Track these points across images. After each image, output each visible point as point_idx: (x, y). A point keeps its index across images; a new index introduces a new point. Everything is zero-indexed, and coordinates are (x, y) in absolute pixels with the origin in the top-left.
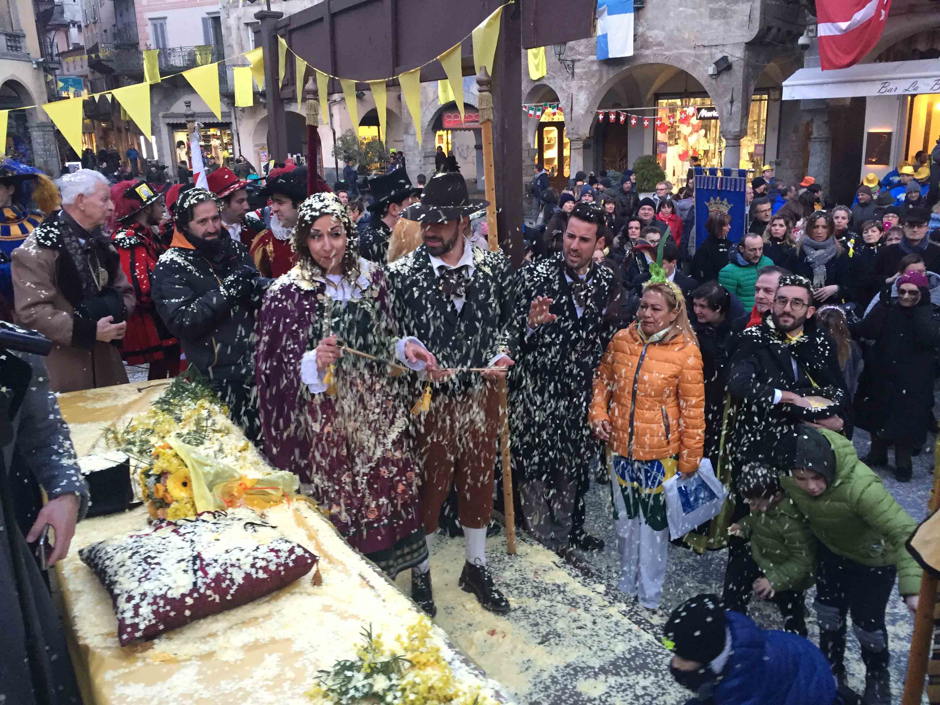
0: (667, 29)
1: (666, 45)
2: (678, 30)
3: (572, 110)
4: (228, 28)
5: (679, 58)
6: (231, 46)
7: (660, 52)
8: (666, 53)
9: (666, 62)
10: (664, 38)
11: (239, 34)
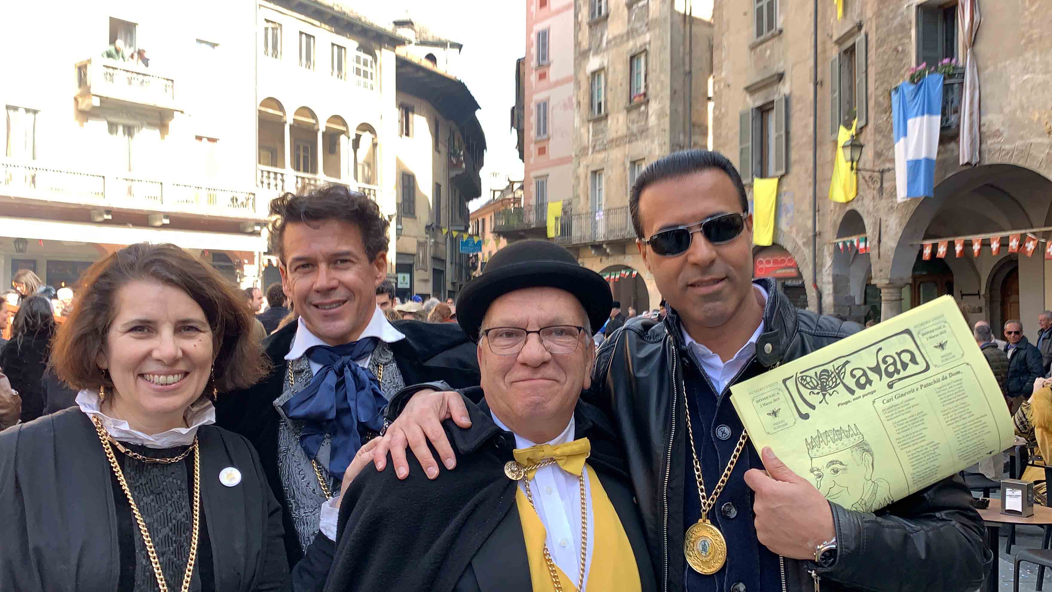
0: (1007, 110)
1: (1005, 135)
2: (1022, 108)
3: (879, 241)
4: (578, 178)
5: (1025, 152)
6: (578, 196)
7: (998, 146)
8: (1007, 147)
9: (1006, 160)
10: (1003, 124)
11: (586, 183)
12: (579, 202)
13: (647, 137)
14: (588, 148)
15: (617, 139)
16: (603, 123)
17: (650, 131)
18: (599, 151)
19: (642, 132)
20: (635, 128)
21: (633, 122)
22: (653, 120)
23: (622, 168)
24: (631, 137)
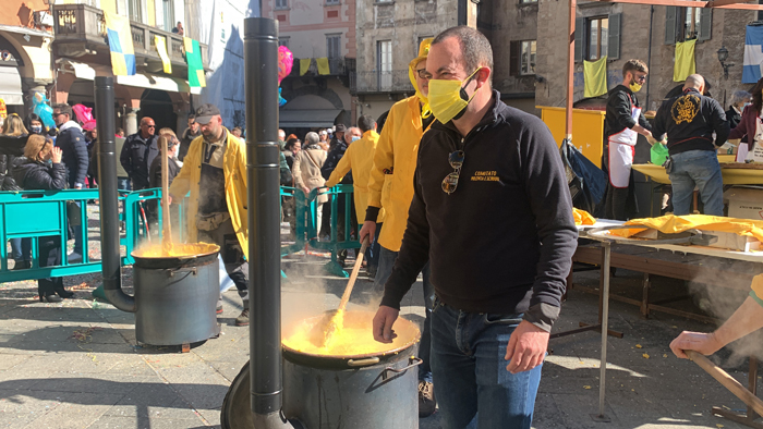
4: (362, 45)
6: (363, 58)
11: (371, 50)
12: (364, 62)
13: (436, 22)
14: (373, 24)
15: (404, 20)
16: (389, 8)
17: (438, 19)
18: (386, 27)
19: (431, 18)
20: (423, 14)
21: (421, 10)
22: (441, 11)
23: (410, 41)
24: (419, 21)
